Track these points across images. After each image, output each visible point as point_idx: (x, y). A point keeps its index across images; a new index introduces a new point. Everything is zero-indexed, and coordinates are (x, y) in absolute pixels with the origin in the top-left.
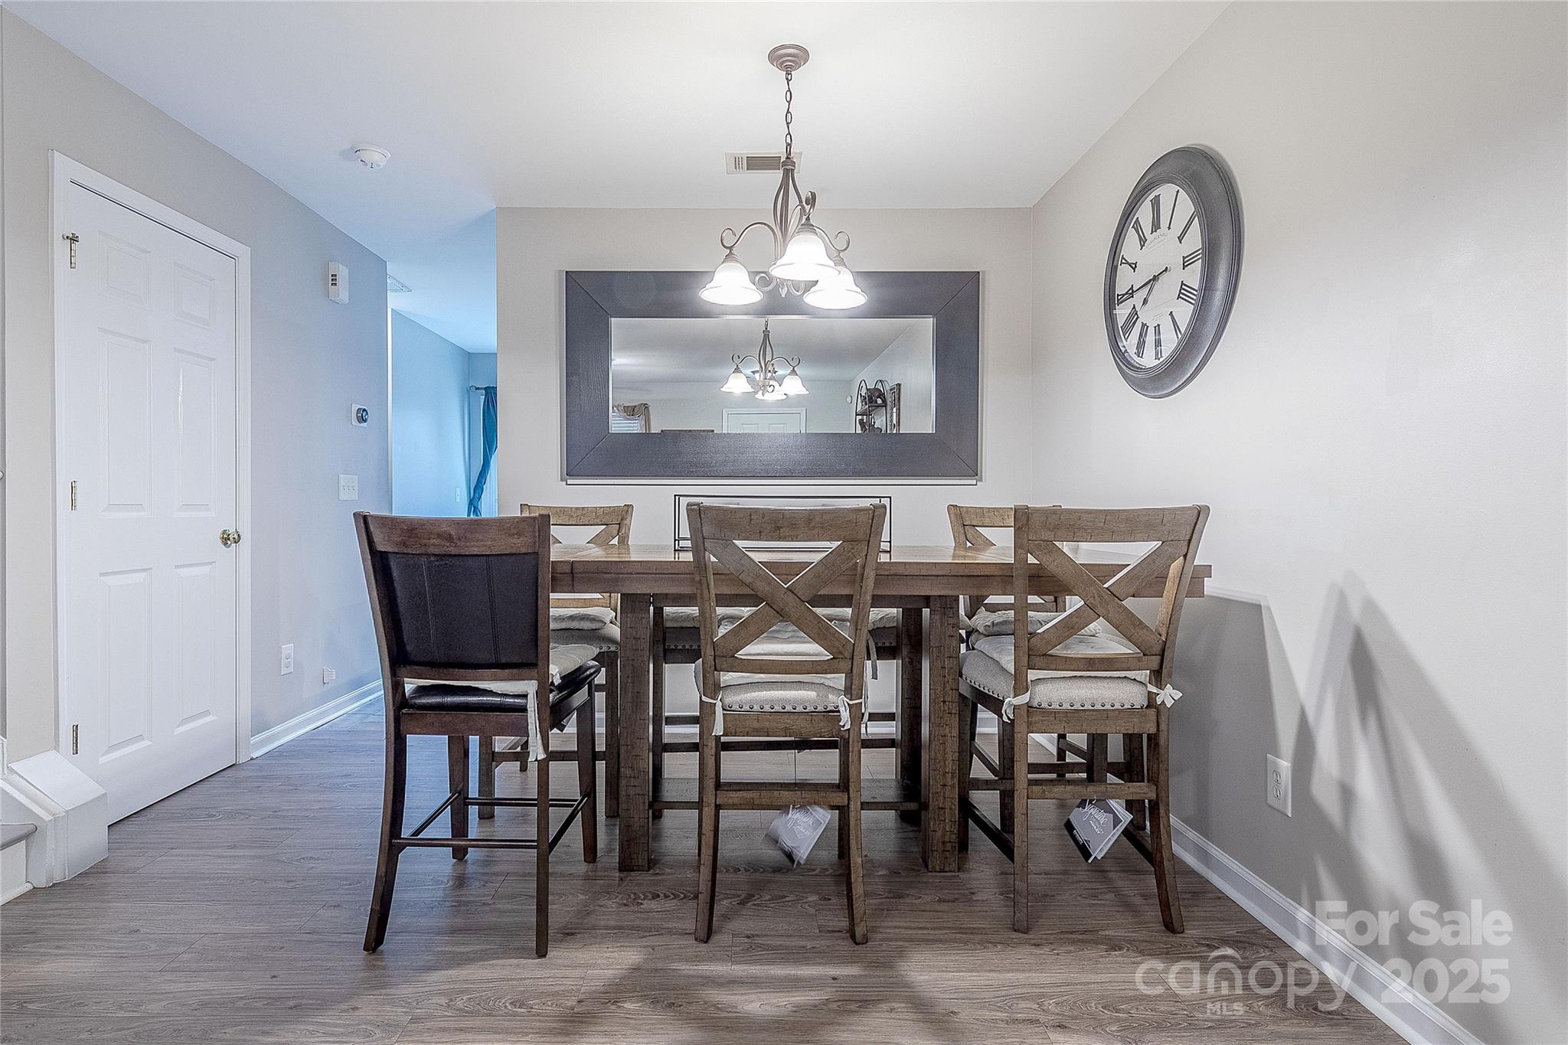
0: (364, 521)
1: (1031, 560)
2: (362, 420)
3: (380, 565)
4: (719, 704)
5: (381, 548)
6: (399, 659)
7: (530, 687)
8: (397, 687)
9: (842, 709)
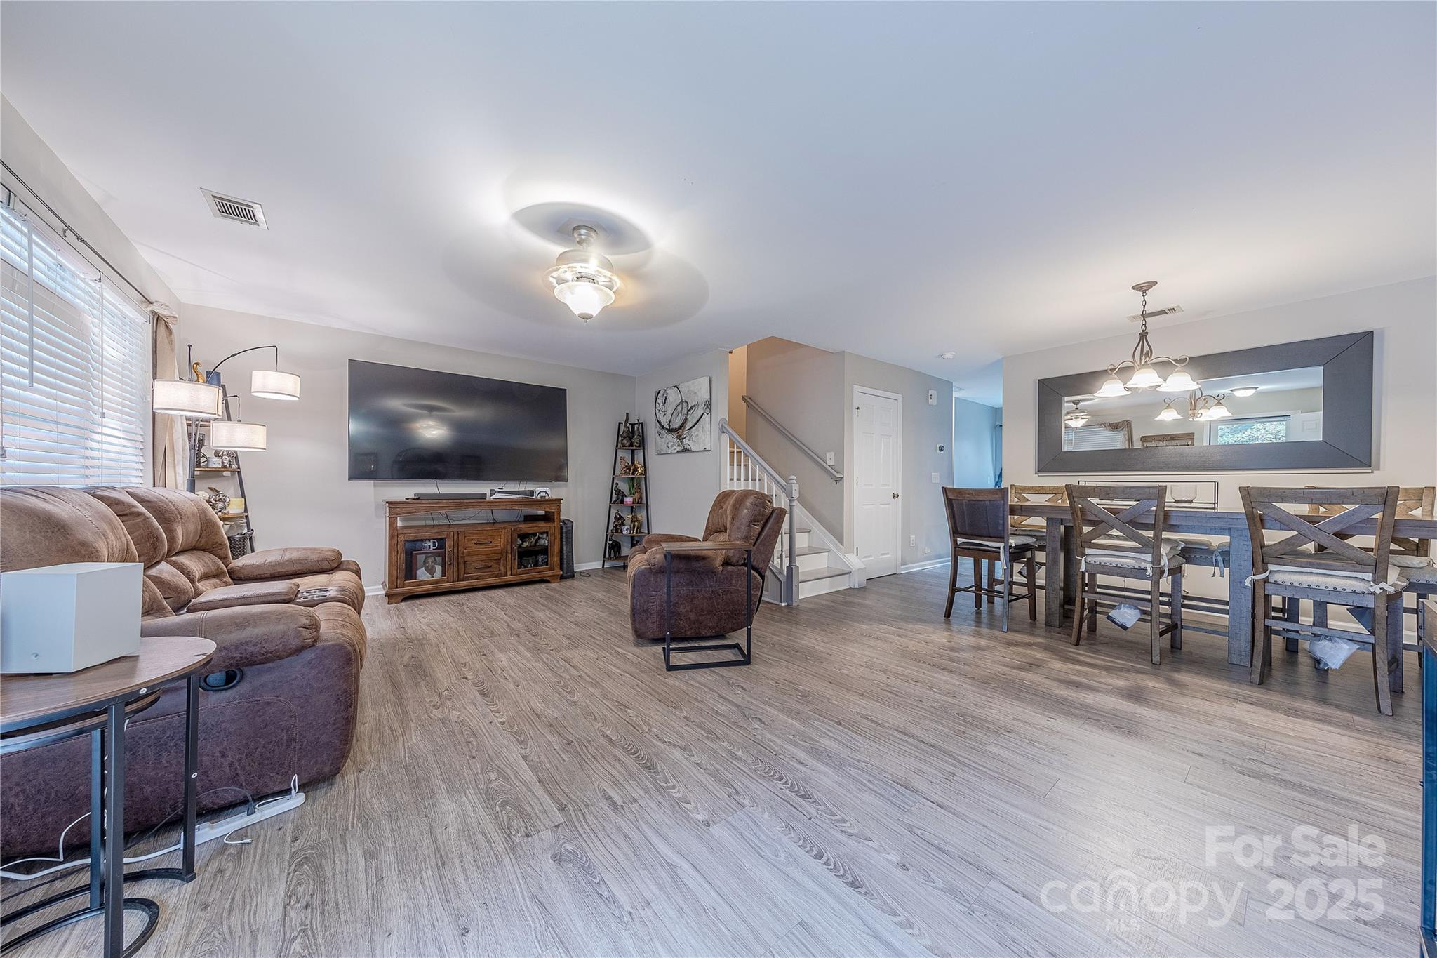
0: (944, 489)
1: (1259, 512)
2: (941, 450)
3: (950, 504)
4: (1083, 559)
5: (950, 497)
6: (955, 532)
7: (1002, 545)
8: (955, 542)
9: (1149, 569)
